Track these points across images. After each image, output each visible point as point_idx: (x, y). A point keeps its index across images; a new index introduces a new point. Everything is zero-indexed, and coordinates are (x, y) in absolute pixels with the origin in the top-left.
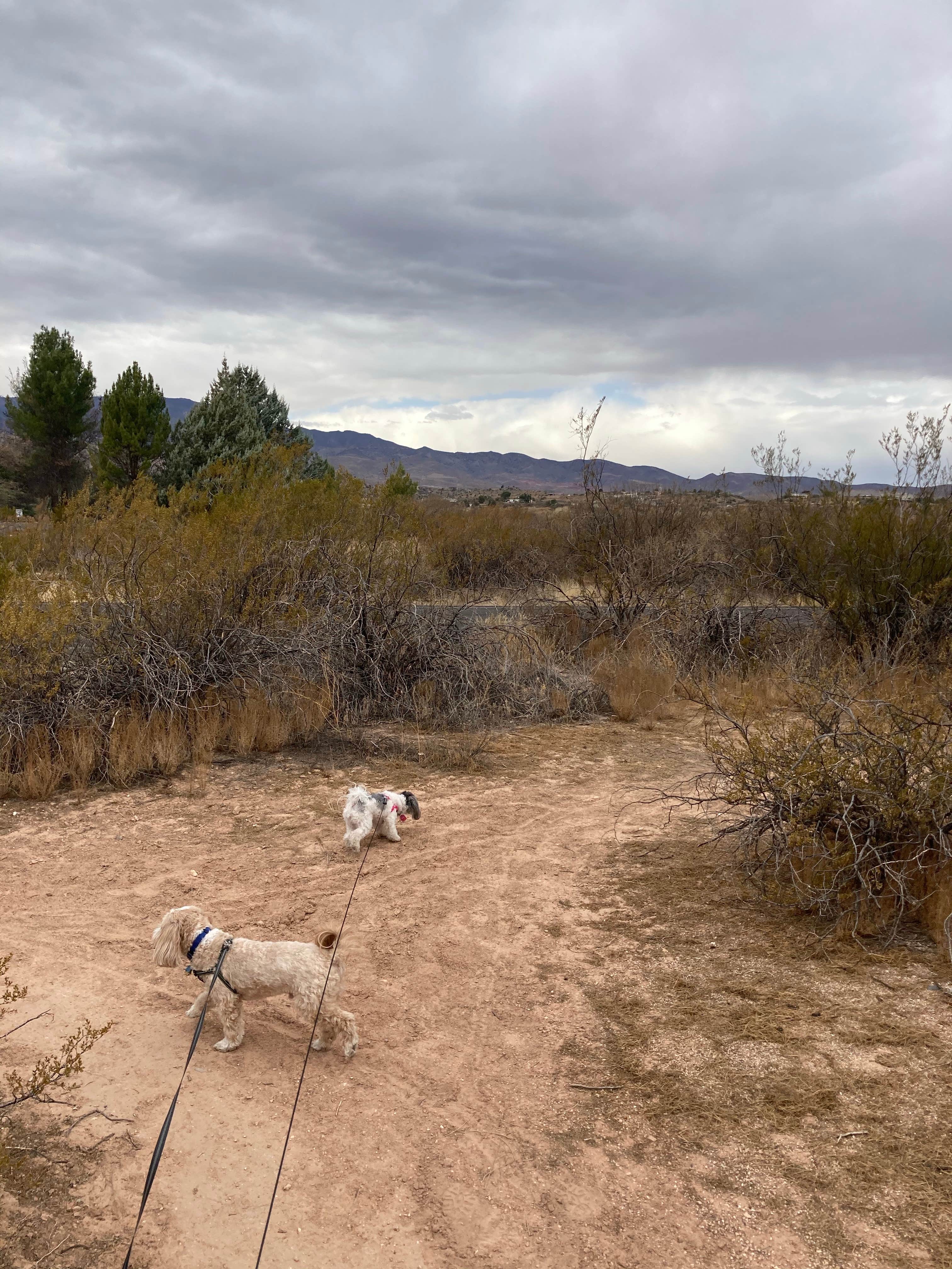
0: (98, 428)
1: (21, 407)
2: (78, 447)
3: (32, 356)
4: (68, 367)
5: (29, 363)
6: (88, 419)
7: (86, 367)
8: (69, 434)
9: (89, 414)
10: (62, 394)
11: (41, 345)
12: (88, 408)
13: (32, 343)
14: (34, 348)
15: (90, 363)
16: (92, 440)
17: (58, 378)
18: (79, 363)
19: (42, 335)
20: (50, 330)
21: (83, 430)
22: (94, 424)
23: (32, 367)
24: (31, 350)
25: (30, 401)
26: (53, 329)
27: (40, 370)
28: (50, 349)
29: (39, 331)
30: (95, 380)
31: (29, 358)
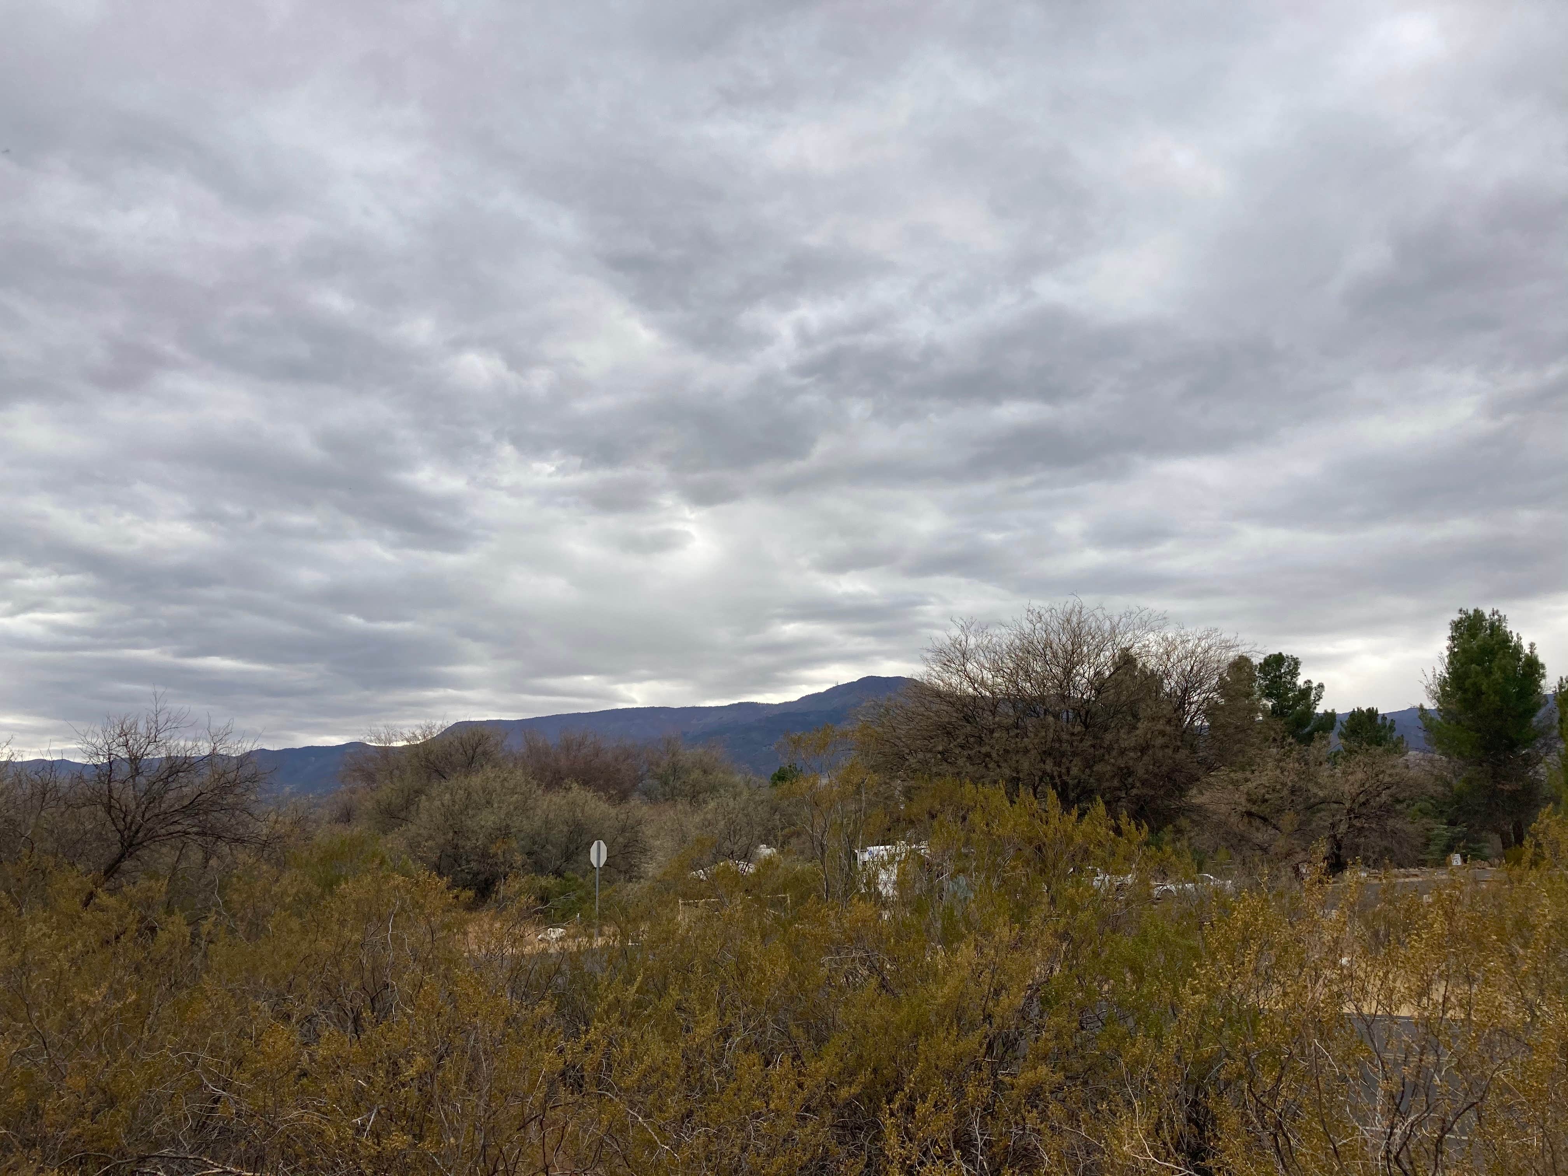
0: (1555, 733)
1: (1442, 717)
2: (1528, 762)
3: (1450, 649)
4: (1500, 655)
5: (1447, 660)
6: (1539, 722)
7: (1527, 651)
8: (1512, 746)
9: (1541, 713)
10: (1496, 693)
11: (1461, 634)
12: (1538, 706)
13: (1449, 633)
14: (1453, 638)
15: (1532, 645)
16: (1550, 748)
17: (1488, 673)
18: (1518, 648)
19: (1461, 621)
20: (1471, 612)
21: (1535, 738)
22: (1551, 727)
23: (1451, 663)
24: (1448, 643)
25: (1453, 707)
26: (1476, 611)
27: (1462, 665)
28: (1474, 636)
29: (1456, 617)
30: (1543, 667)
31: (1447, 653)
